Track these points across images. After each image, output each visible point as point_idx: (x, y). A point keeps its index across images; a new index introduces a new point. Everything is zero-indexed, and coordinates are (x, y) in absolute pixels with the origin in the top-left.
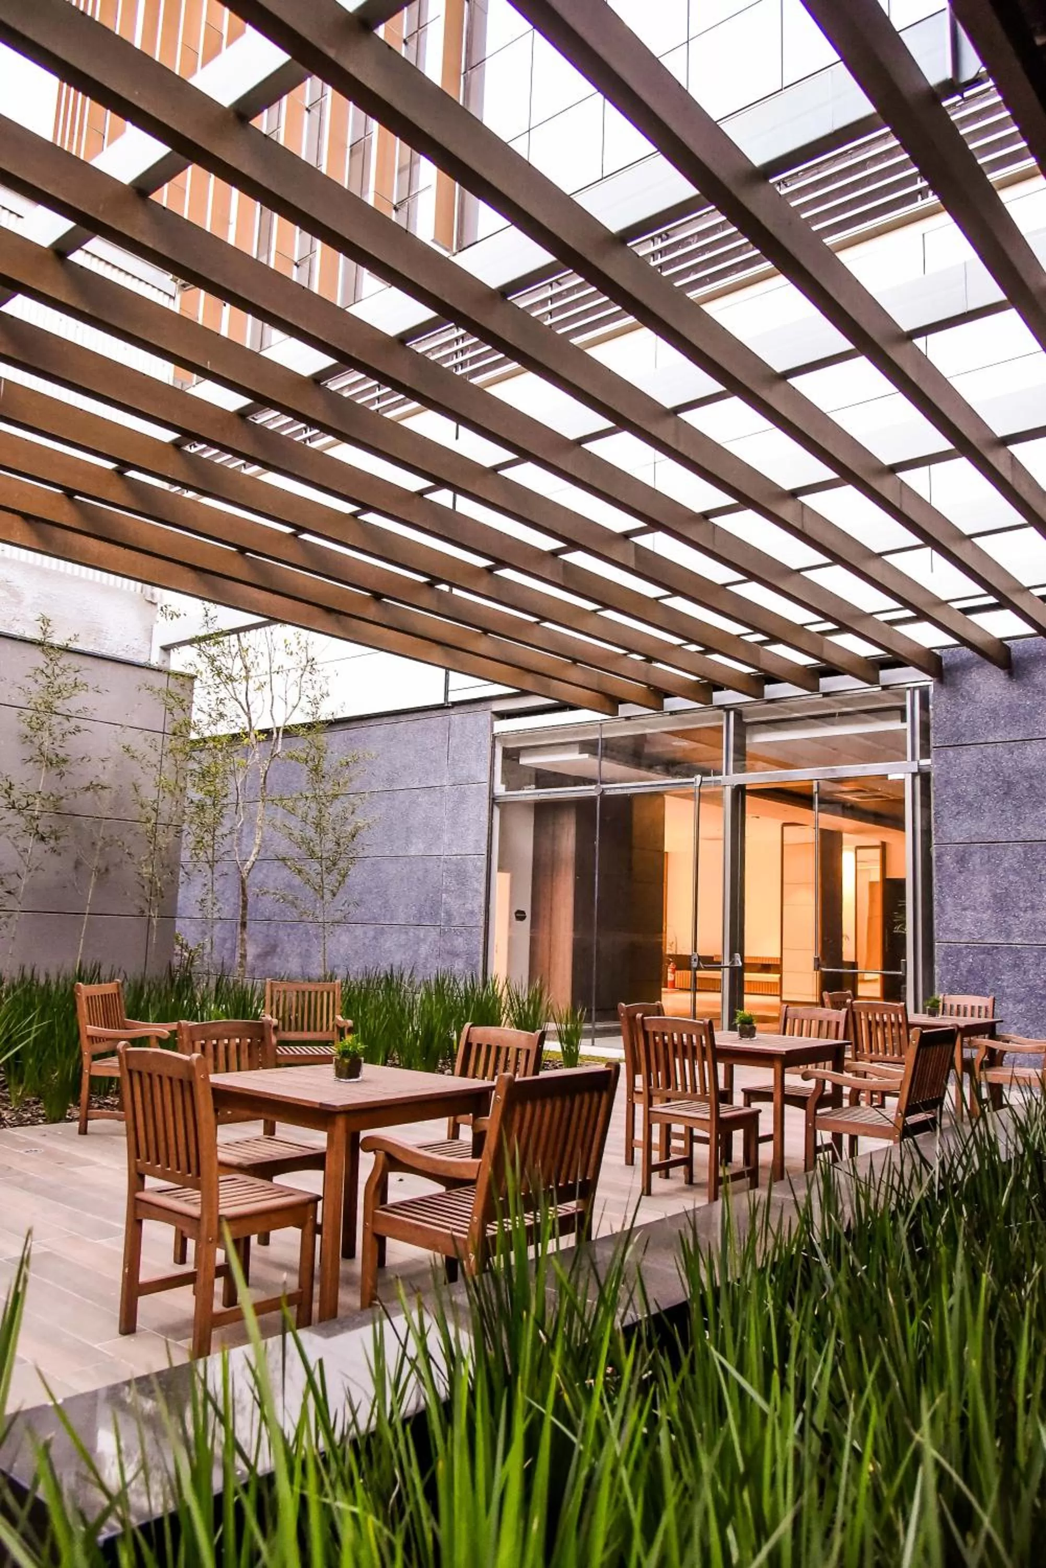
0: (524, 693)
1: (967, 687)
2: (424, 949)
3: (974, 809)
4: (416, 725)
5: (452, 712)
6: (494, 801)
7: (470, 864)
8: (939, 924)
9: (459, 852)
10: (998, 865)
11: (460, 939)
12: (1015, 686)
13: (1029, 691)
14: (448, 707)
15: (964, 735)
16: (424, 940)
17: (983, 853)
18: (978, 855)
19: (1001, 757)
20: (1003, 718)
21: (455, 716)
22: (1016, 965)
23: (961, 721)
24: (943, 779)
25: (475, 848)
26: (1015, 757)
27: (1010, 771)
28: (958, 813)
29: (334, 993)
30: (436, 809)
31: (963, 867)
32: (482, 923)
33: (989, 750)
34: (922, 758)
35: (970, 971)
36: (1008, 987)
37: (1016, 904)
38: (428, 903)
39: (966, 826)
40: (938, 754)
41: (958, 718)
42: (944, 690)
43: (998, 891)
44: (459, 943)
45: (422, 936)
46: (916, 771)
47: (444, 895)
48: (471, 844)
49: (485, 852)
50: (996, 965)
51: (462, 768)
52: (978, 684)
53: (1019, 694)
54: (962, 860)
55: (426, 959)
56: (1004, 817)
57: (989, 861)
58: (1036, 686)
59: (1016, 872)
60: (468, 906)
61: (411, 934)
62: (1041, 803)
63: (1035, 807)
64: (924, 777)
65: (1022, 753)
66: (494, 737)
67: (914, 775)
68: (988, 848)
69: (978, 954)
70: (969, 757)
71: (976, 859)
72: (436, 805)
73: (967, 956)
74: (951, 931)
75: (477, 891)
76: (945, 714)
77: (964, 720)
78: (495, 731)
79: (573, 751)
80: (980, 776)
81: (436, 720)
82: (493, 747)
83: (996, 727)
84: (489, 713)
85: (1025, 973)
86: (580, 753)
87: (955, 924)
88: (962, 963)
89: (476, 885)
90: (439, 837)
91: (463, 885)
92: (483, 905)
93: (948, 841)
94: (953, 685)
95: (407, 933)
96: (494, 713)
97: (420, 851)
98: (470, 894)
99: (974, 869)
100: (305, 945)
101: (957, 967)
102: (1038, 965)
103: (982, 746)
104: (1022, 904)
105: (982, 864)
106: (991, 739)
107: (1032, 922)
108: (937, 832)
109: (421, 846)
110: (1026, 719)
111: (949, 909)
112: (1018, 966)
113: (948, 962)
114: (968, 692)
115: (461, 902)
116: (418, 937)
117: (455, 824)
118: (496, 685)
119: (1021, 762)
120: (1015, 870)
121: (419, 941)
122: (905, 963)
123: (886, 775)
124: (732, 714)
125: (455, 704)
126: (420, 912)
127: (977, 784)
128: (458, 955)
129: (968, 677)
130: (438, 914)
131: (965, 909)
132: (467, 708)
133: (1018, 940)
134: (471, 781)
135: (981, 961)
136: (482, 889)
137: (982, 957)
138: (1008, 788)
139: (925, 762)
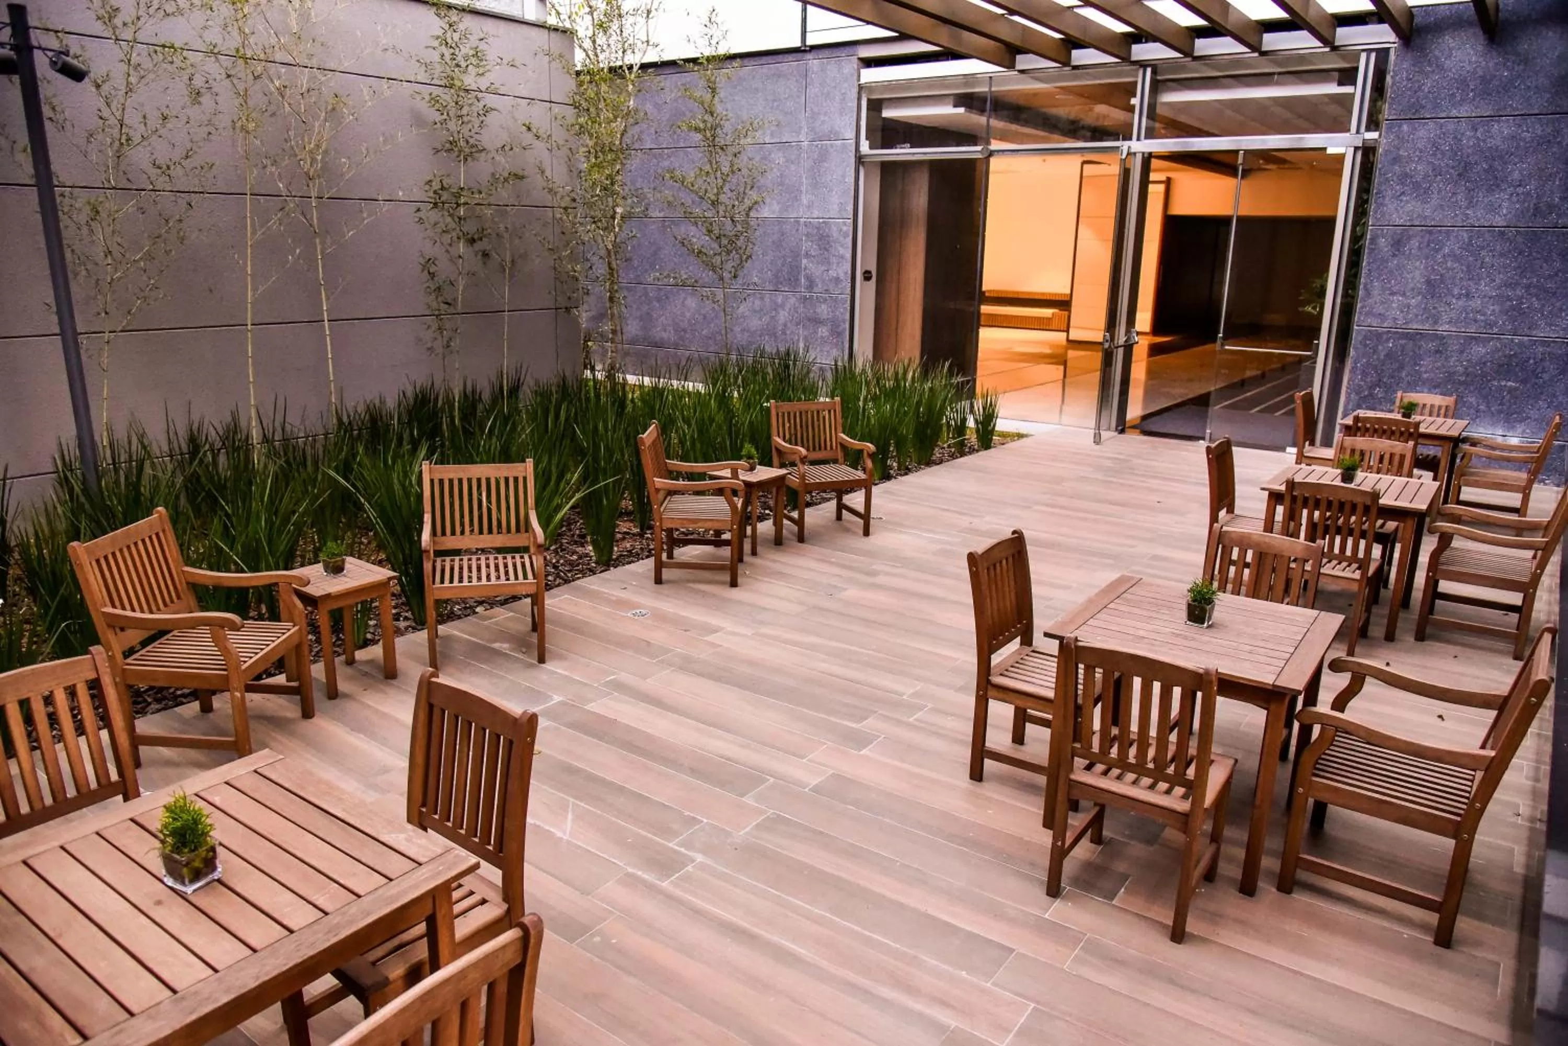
0: (904, 37)
1: (1437, 53)
2: (783, 316)
3: (1421, 191)
4: (765, 70)
5: (809, 56)
6: (860, 160)
7: (834, 228)
8: (1362, 308)
9: (821, 216)
10: (1437, 251)
11: (823, 306)
12: (1494, 53)
13: (1508, 60)
14: (805, 51)
15: (1423, 107)
16: (782, 306)
17: (1422, 237)
18: (1418, 238)
19: (1463, 134)
20: (1472, 90)
21: (813, 62)
22: (1437, 352)
23: (1423, 91)
24: (1390, 157)
25: (840, 211)
26: (1479, 134)
27: (1470, 151)
28: (1403, 193)
29: (835, 411)
30: (793, 167)
31: (1399, 250)
32: (848, 290)
33: (1451, 126)
34: (1368, 129)
35: (1387, 355)
36: (1426, 372)
37: (1450, 291)
38: (785, 269)
39: (1409, 207)
40: (1389, 128)
41: (1420, 87)
42: (1409, 55)
43: (1433, 277)
44: (823, 310)
45: (779, 301)
46: (1361, 145)
47: (804, 261)
48: (835, 206)
49: (851, 216)
50: (1417, 350)
51: (823, 122)
52: (1450, 50)
53: (1496, 64)
54: (1398, 244)
55: (785, 325)
56: (1454, 200)
57: (1428, 245)
58: (1518, 55)
59: (1456, 258)
60: (832, 273)
61: (767, 300)
62: (1498, 186)
63: (1490, 190)
64: (1367, 152)
65: (1489, 132)
66: (861, 87)
67: (1356, 149)
68: (1430, 233)
69: (1399, 339)
70: (1425, 132)
71: (1415, 243)
72: (792, 163)
73: (1388, 340)
74: (1374, 315)
75: (842, 257)
76: (1405, 83)
77: (1426, 90)
78: (863, 81)
79: (947, 104)
80: (1434, 155)
81: (789, 65)
82: (859, 99)
83: (1462, 101)
84: (854, 59)
85: (1446, 358)
86: (955, 106)
87: (1380, 309)
88: (1380, 347)
89: (842, 251)
90: (796, 199)
91: (827, 250)
92: (850, 272)
93: (1387, 223)
94: (1422, 49)
95: (762, 299)
96: (861, 60)
97: (774, 212)
98: (834, 260)
99: (1410, 253)
100: (645, 308)
101: (1375, 352)
102: (1462, 352)
103: (1443, 120)
104: (1456, 291)
105: (1420, 248)
106: (1454, 113)
107: (1465, 309)
108: (1376, 212)
109: (776, 207)
110: (1499, 92)
111: (1375, 292)
112: (1441, 352)
113: (1366, 346)
114: (1437, 58)
115: (823, 268)
116: (776, 303)
117: (815, 185)
118: (870, 27)
119: (1484, 141)
120: (1455, 256)
121: (776, 307)
122: (1318, 345)
123: (1325, 149)
124: (1149, 70)
125: (814, 48)
126: (776, 276)
127: (1429, 163)
128: (820, 323)
129: (1440, 40)
130: (797, 280)
131: (1393, 294)
132: (827, 53)
133: (1446, 327)
134: (832, 135)
135: (1401, 345)
136: (849, 255)
137: (1403, 342)
138: (1464, 170)
139: (1373, 135)
